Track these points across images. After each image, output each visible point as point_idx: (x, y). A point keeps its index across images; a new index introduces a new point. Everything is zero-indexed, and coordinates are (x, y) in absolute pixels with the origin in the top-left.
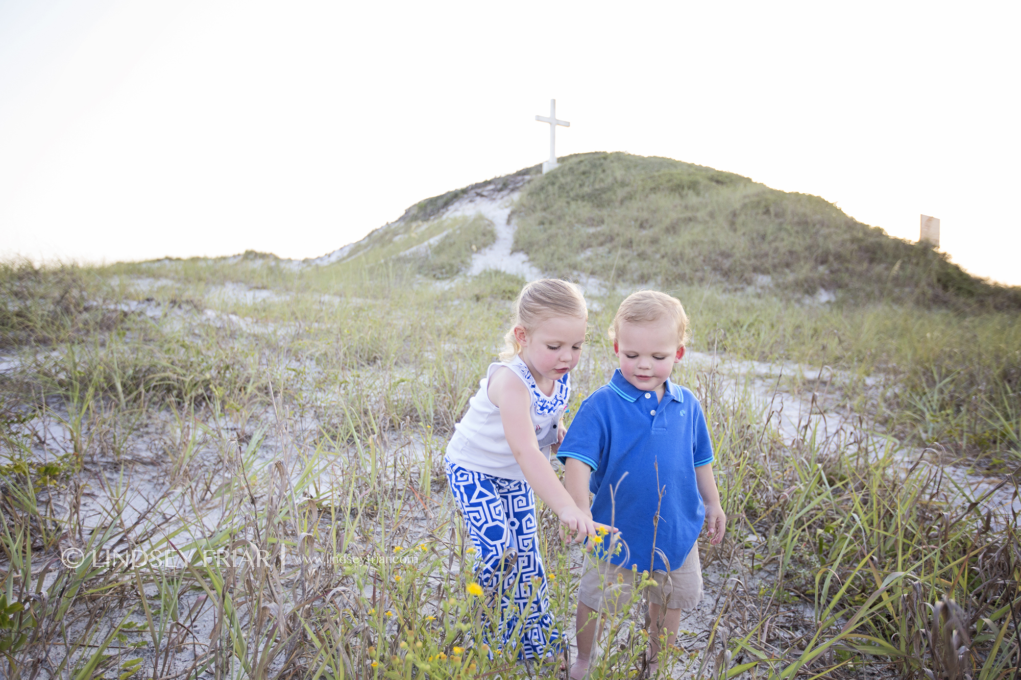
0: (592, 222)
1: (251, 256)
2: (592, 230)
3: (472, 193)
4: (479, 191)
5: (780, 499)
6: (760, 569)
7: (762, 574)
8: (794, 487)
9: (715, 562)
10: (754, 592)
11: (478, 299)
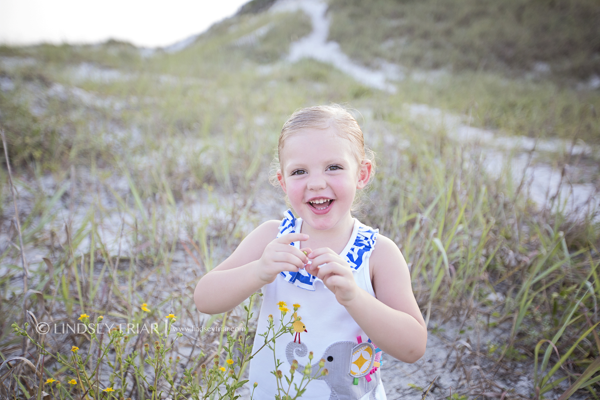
2: (394, 23)
5: (522, 263)
6: (495, 327)
7: (498, 331)
8: (536, 253)
9: (454, 319)
10: (485, 348)
11: (291, 80)
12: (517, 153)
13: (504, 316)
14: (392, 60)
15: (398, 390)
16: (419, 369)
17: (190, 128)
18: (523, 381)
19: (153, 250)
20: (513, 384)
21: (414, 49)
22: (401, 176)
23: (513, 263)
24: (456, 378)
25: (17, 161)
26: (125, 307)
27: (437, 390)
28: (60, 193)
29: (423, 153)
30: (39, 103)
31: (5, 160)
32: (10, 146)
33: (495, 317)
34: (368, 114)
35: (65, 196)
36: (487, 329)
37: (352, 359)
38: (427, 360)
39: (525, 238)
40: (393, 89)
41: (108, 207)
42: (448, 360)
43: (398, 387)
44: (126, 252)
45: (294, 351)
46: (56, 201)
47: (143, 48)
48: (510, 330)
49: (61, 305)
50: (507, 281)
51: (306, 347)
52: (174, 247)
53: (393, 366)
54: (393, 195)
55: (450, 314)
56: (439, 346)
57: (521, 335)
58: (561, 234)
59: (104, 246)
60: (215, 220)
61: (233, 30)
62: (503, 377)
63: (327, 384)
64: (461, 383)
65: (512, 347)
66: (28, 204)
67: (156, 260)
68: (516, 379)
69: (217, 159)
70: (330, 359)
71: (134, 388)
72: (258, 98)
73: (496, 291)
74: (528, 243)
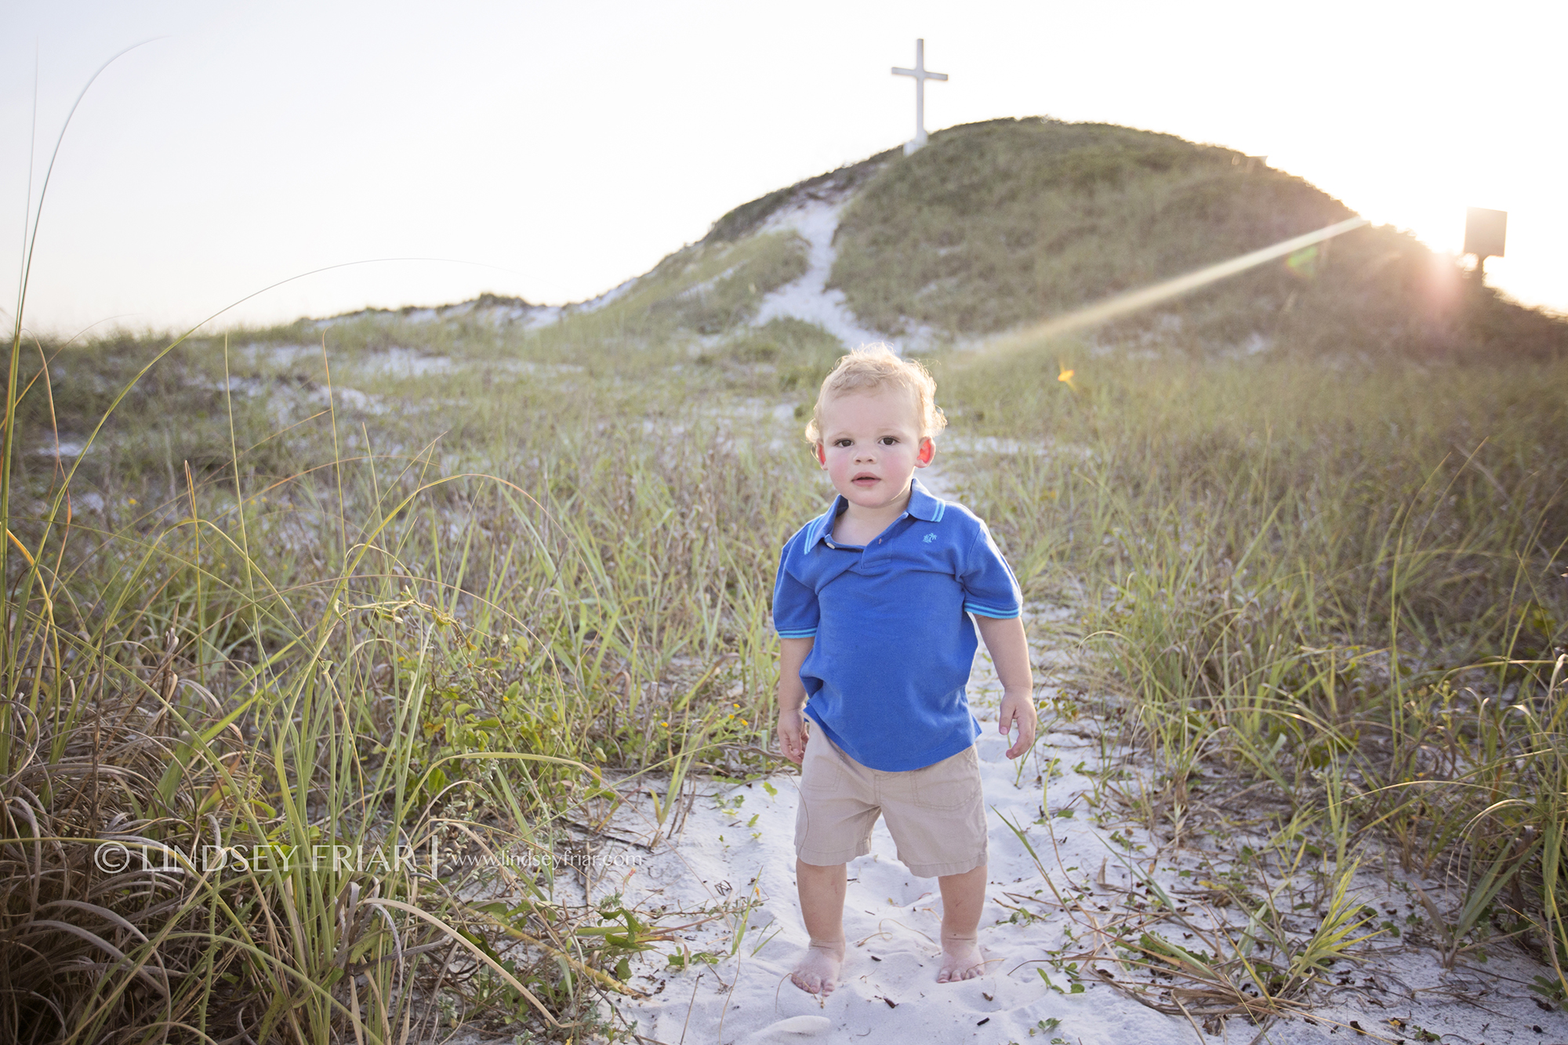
0: (949, 239)
1: (489, 302)
2: (943, 252)
3: (802, 194)
4: (812, 190)
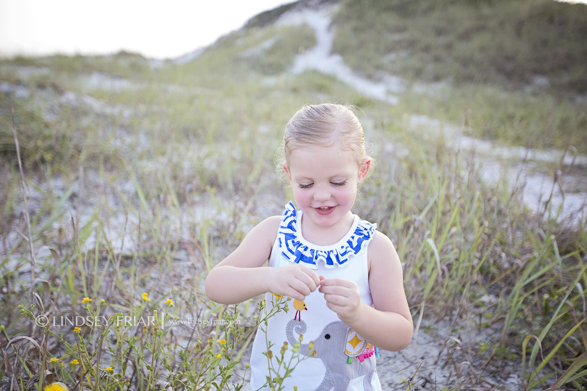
2: (396, 36)
5: (514, 266)
6: (487, 327)
7: (490, 331)
8: (528, 256)
9: (447, 318)
10: (477, 347)
11: (295, 90)
12: (514, 162)
13: (496, 316)
14: (395, 73)
15: (390, 384)
16: (410, 365)
17: (196, 135)
18: (512, 379)
19: (156, 249)
20: (503, 381)
21: (415, 62)
22: (399, 182)
23: (506, 265)
24: (447, 375)
25: (28, 164)
26: (129, 301)
27: (428, 385)
28: (69, 193)
29: (421, 162)
30: (51, 110)
31: (18, 162)
32: (22, 149)
33: (487, 318)
34: (370, 124)
35: (73, 196)
36: (479, 329)
37: (347, 339)
38: (420, 357)
39: (519, 242)
40: (393, 100)
41: (114, 208)
42: (439, 357)
43: (391, 382)
44: (130, 250)
45: (294, 328)
46: (64, 202)
47: (153, 60)
48: (501, 330)
49: (66, 299)
50: (499, 283)
51: (305, 324)
52: (176, 246)
53: (385, 362)
54: (390, 200)
55: (443, 314)
56: (432, 344)
57: (512, 334)
58: (553, 237)
59: (109, 243)
60: (217, 222)
61: (239, 43)
62: (494, 375)
63: (323, 363)
64: (451, 379)
65: (503, 346)
66: (39, 205)
67: (159, 258)
68: (506, 376)
69: (220, 164)
70: (328, 337)
71: (134, 375)
72: (262, 107)
73: (490, 293)
74: (522, 247)
